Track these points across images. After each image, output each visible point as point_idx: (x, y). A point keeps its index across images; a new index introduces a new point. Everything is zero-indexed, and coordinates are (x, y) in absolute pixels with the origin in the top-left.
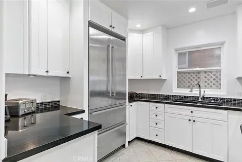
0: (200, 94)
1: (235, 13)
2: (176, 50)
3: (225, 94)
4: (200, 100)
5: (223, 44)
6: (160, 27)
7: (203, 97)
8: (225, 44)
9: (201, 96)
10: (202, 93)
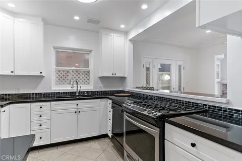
0: (77, 90)
1: (98, 32)
2: (55, 48)
3: (92, 88)
4: (77, 94)
5: (90, 51)
6: (41, 18)
7: (80, 92)
8: (93, 53)
9: (78, 91)
10: (79, 88)
